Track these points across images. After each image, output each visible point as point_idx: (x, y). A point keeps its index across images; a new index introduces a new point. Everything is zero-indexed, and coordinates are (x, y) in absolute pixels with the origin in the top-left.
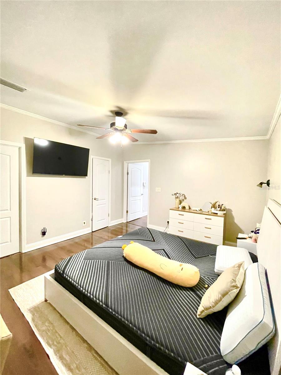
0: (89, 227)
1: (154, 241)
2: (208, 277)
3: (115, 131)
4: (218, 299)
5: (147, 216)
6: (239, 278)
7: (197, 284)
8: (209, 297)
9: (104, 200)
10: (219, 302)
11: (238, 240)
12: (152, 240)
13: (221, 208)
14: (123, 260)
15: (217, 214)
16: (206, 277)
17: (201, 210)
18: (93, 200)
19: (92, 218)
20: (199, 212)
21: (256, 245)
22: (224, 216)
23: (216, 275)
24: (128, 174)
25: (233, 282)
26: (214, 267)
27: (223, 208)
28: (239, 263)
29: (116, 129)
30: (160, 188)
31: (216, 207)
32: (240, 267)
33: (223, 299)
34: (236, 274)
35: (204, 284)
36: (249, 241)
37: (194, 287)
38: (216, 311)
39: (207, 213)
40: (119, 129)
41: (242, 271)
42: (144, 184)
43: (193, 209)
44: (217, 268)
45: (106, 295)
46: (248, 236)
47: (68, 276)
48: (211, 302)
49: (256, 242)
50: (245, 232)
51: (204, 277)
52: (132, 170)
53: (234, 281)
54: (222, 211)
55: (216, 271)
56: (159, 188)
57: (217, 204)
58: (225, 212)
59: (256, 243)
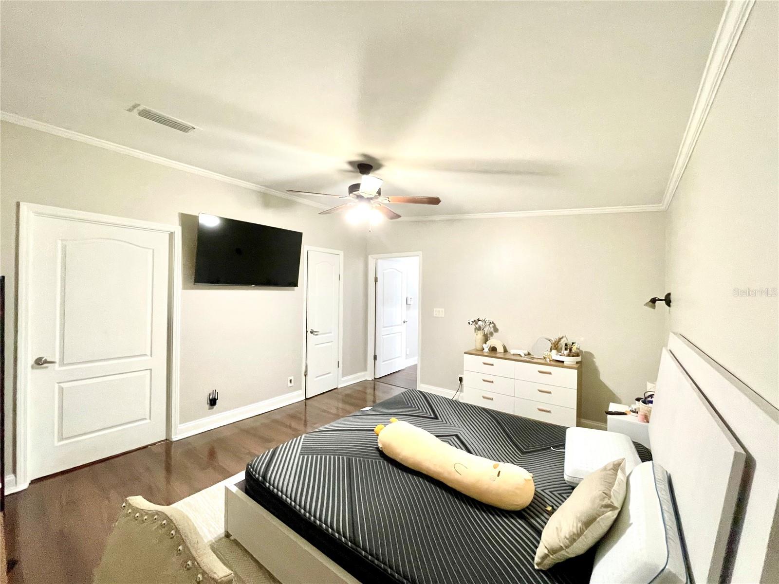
0: (300, 389)
1: (437, 418)
2: (551, 492)
3: (357, 200)
4: (576, 532)
5: (416, 365)
6: (616, 491)
7: (530, 505)
8: (557, 528)
9: (330, 334)
10: (579, 538)
11: (609, 416)
12: (433, 416)
13: (571, 350)
14: (377, 456)
15: (563, 362)
16: (547, 491)
17: (529, 354)
18: (309, 332)
19: (306, 371)
20: (525, 358)
21: (647, 428)
22: (577, 366)
23: (567, 488)
24: (376, 280)
25: (604, 498)
26: (563, 472)
27: (574, 350)
28: (614, 462)
29: (360, 197)
30: (443, 310)
31: (561, 349)
32: (618, 470)
33: (586, 531)
34: (609, 483)
35: (544, 506)
36: (631, 418)
37: (524, 510)
38: (573, 556)
39: (543, 361)
40: (366, 196)
41: (620, 476)
42: (409, 299)
43: (512, 353)
44: (569, 473)
45: (351, 523)
46: (630, 409)
47: (273, 486)
48: (563, 537)
49: (648, 422)
50: (623, 400)
51: (542, 490)
52: (384, 273)
53: (607, 495)
54: (573, 356)
55: (566, 478)
56: (440, 309)
57: (563, 342)
58: (579, 359)
59: (647, 424)
